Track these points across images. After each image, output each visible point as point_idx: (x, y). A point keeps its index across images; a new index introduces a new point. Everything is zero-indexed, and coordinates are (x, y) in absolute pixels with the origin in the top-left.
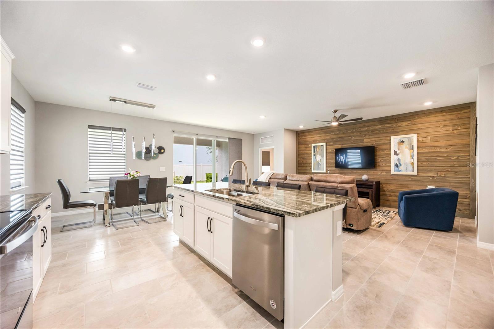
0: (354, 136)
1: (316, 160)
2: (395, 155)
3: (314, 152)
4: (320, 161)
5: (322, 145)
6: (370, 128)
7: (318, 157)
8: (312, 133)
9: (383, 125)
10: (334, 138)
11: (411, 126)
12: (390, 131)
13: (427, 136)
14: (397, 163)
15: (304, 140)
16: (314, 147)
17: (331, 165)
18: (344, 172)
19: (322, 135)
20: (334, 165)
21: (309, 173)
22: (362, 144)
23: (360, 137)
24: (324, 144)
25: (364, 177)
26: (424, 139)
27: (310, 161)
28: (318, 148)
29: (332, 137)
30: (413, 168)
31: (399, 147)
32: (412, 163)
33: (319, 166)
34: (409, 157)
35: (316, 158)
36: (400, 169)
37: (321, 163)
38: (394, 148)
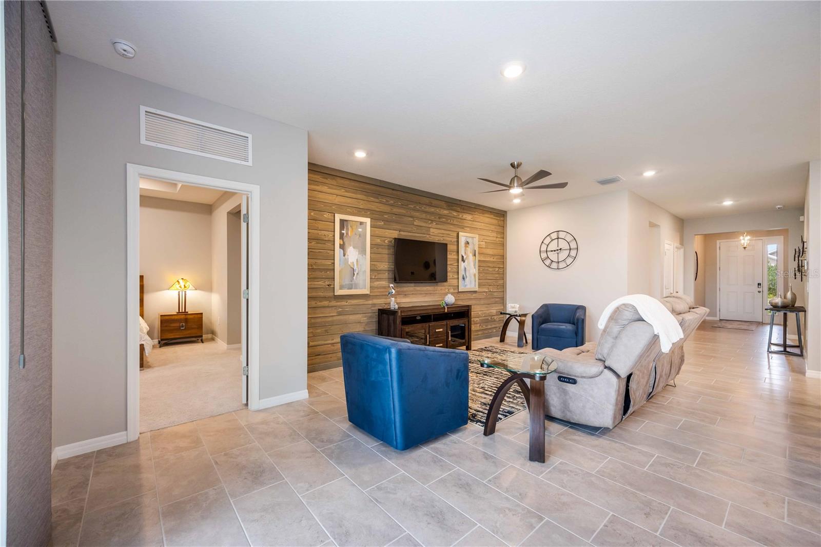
0: (418, 218)
1: (347, 261)
3: (342, 236)
4: (355, 264)
5: (361, 223)
6: (437, 210)
7: (353, 254)
8: (334, 182)
9: (451, 211)
10: (387, 213)
11: (474, 223)
12: (457, 223)
13: (483, 239)
14: (464, 274)
16: (342, 222)
17: (381, 276)
18: (402, 291)
19: (359, 196)
20: (386, 275)
21: (325, 298)
22: (428, 236)
23: (425, 222)
24: (368, 221)
25: (450, 299)
26: (482, 243)
27: (329, 262)
28: (353, 229)
29: (382, 208)
30: (475, 281)
31: (465, 250)
32: (475, 275)
33: (354, 278)
34: (473, 266)
35: (346, 256)
36: (466, 284)
37: (358, 269)
38: (462, 252)
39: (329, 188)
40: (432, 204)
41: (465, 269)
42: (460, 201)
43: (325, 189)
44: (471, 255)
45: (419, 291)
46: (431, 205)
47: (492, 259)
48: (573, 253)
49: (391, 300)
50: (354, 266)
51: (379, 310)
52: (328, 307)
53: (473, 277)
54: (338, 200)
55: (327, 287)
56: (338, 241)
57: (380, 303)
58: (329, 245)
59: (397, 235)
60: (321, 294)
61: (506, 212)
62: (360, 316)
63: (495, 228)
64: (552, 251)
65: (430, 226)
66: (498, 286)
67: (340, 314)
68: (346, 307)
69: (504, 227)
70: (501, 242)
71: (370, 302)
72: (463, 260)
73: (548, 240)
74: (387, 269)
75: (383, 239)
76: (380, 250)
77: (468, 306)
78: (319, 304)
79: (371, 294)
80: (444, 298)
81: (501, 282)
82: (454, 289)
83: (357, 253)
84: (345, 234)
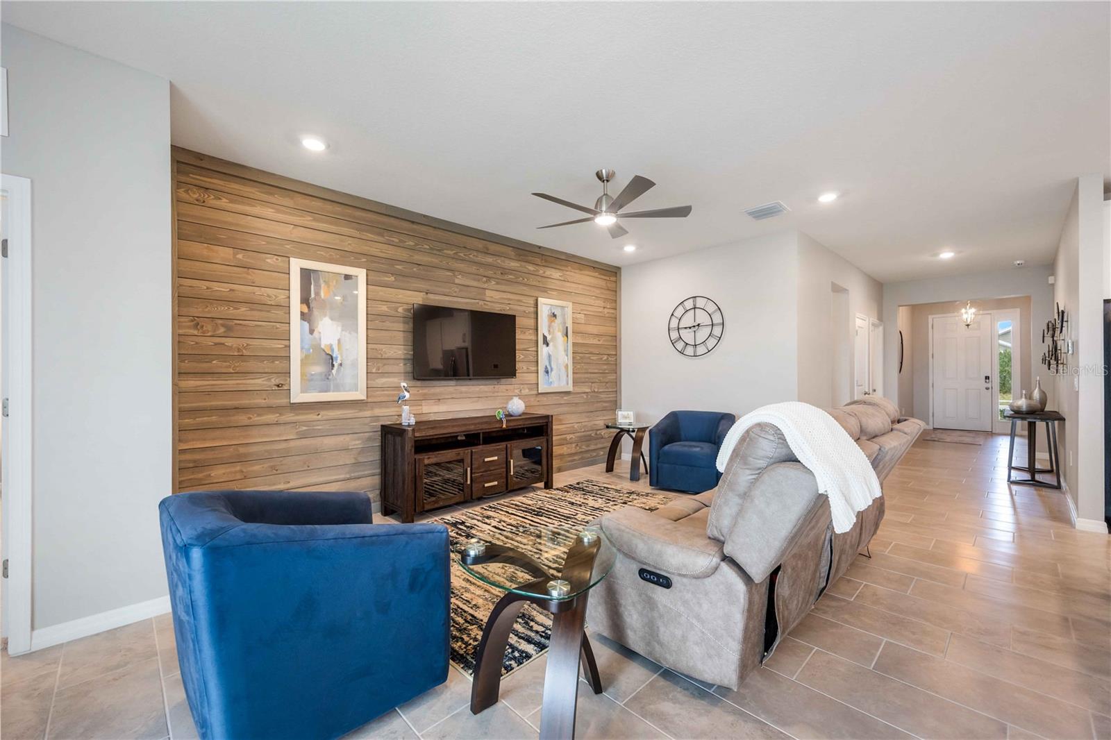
0: (461, 272)
1: (317, 342)
2: (545, 346)
3: (305, 300)
4: (336, 348)
5: (347, 277)
6: (499, 261)
7: (329, 331)
8: (287, 202)
9: (524, 264)
10: (400, 262)
11: (564, 283)
12: (534, 283)
13: (582, 310)
14: (548, 364)
15: (229, 218)
16: (306, 275)
17: (388, 369)
18: (434, 394)
19: (345, 230)
20: (400, 367)
21: (270, 409)
22: (482, 303)
23: (474, 280)
24: (361, 274)
25: (517, 406)
26: (578, 316)
27: (278, 345)
28: (328, 287)
29: (392, 252)
30: (568, 376)
31: (550, 326)
32: (566, 367)
33: (334, 372)
34: (563, 353)
35: (316, 333)
36: (551, 380)
37: (342, 357)
38: (543, 329)
39: (278, 211)
40: (488, 249)
41: (549, 356)
42: (540, 247)
43: (269, 212)
44: (560, 337)
45: (466, 393)
46: (486, 252)
47: (595, 342)
48: (717, 331)
49: (402, 410)
50: (333, 350)
51: (383, 427)
52: (277, 424)
53: (563, 370)
54: (298, 234)
55: (277, 388)
56: (296, 306)
57: (387, 415)
58: (280, 313)
59: (421, 299)
60: (259, 401)
61: (619, 268)
62: (347, 438)
63: (602, 293)
64: (686, 328)
65: (486, 286)
66: (607, 383)
67: (303, 436)
68: (315, 423)
69: (616, 291)
70: (613, 316)
71: (368, 413)
72: (546, 343)
73: (680, 311)
74: (402, 357)
75: (393, 305)
76: (388, 324)
77: (547, 417)
78: (256, 419)
79: (370, 400)
80: (507, 403)
81: (612, 377)
82: (530, 389)
83: (340, 329)
84: (313, 295)
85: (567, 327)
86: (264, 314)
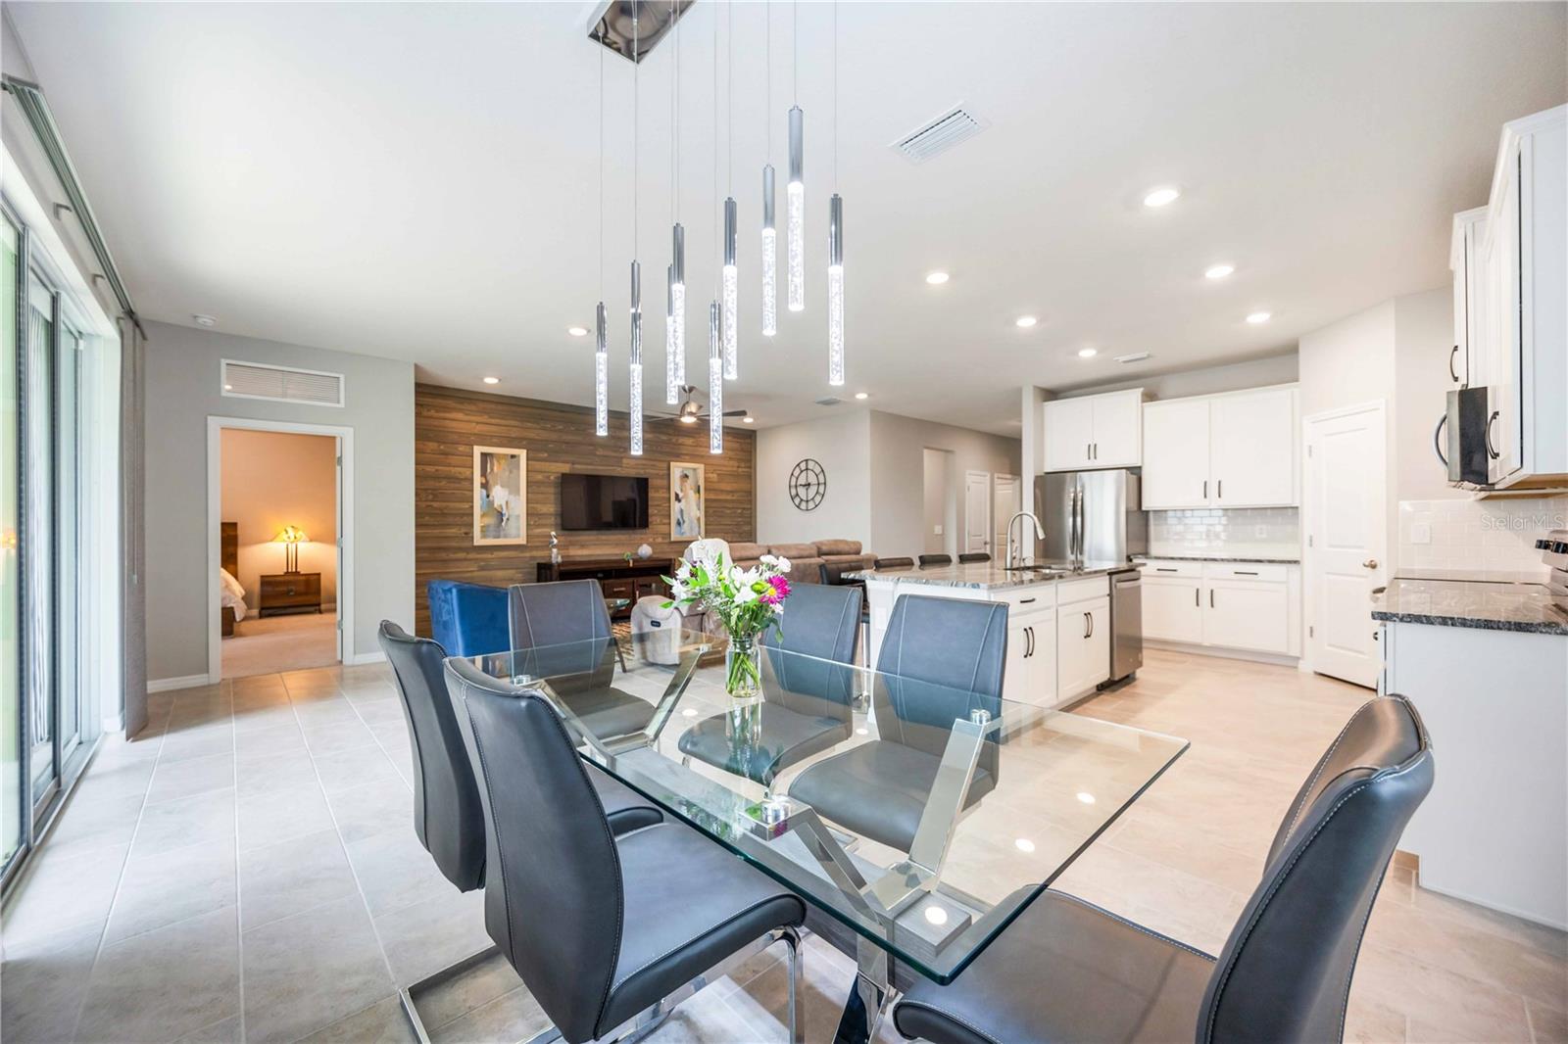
0: (601, 446)
1: (492, 503)
3: (484, 474)
4: (504, 507)
5: (513, 456)
8: (473, 408)
10: (552, 442)
11: (695, 449)
12: (667, 450)
13: (714, 471)
14: (679, 517)
15: (436, 423)
16: (484, 455)
17: (543, 522)
18: (577, 541)
19: (513, 423)
20: (552, 520)
21: (460, 549)
22: (619, 469)
23: (613, 451)
24: (523, 454)
25: (645, 550)
26: (711, 475)
27: (466, 506)
29: (544, 435)
30: (699, 527)
31: (682, 485)
32: (699, 519)
33: (503, 524)
34: (695, 507)
35: (491, 498)
36: (682, 531)
37: (509, 513)
38: (675, 487)
39: (467, 415)
41: (682, 511)
43: (460, 416)
44: (692, 494)
46: (623, 428)
47: (729, 497)
48: (822, 488)
49: (552, 552)
50: (502, 509)
51: (538, 564)
52: (466, 560)
53: (696, 521)
54: (479, 429)
55: (465, 535)
56: (477, 479)
57: (540, 555)
58: (466, 484)
59: (567, 469)
60: (454, 544)
61: (755, 433)
62: (513, 571)
63: (736, 454)
64: (801, 486)
65: (623, 455)
66: (741, 534)
67: (482, 569)
68: (489, 560)
69: (751, 452)
70: (748, 474)
71: (528, 555)
72: (678, 499)
73: (796, 473)
74: (553, 513)
75: (546, 474)
76: (543, 489)
77: (670, 560)
78: (452, 556)
79: (529, 545)
80: (637, 549)
81: (746, 528)
82: (663, 538)
83: (507, 493)
84: (489, 470)
85: (699, 487)
86: (457, 485)
